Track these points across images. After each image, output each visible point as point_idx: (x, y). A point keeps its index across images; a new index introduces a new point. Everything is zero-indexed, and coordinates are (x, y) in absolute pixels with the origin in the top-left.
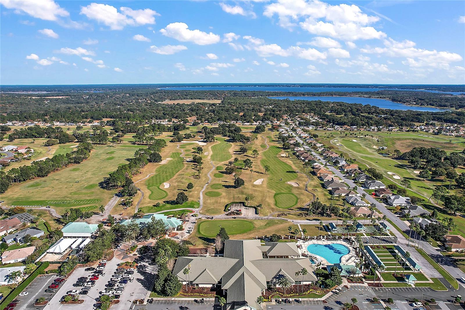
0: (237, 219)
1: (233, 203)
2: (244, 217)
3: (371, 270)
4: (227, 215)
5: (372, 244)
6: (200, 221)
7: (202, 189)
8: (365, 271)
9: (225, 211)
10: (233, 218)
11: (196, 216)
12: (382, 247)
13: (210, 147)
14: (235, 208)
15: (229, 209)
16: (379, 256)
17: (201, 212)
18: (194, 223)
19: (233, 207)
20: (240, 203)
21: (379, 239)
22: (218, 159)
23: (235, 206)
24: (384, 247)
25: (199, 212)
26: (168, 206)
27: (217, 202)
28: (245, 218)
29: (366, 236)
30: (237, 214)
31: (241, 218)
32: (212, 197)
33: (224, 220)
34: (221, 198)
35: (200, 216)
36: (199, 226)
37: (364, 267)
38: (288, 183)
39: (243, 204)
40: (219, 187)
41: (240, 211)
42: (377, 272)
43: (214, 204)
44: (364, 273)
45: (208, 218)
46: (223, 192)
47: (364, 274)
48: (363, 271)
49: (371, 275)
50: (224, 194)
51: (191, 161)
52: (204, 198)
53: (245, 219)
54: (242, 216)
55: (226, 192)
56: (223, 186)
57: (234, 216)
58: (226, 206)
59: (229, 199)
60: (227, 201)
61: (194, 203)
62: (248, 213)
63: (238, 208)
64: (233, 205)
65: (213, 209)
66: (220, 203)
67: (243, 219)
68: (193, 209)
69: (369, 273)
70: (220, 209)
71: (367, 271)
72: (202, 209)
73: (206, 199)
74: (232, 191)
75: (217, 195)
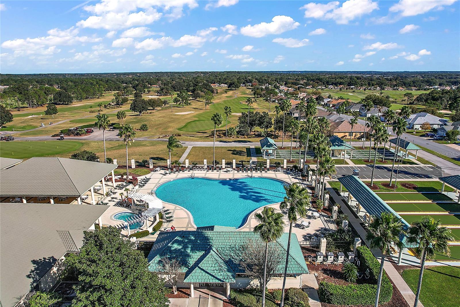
3: (359, 255)
5: (370, 180)
8: (331, 259)
12: (400, 186)
16: (397, 207)
21: (391, 171)
24: (404, 185)
29: (351, 164)
37: (328, 243)
42: (388, 267)
44: (325, 271)
47: (322, 276)
48: (320, 259)
49: (359, 281)
69: (350, 270)
71: (341, 259)
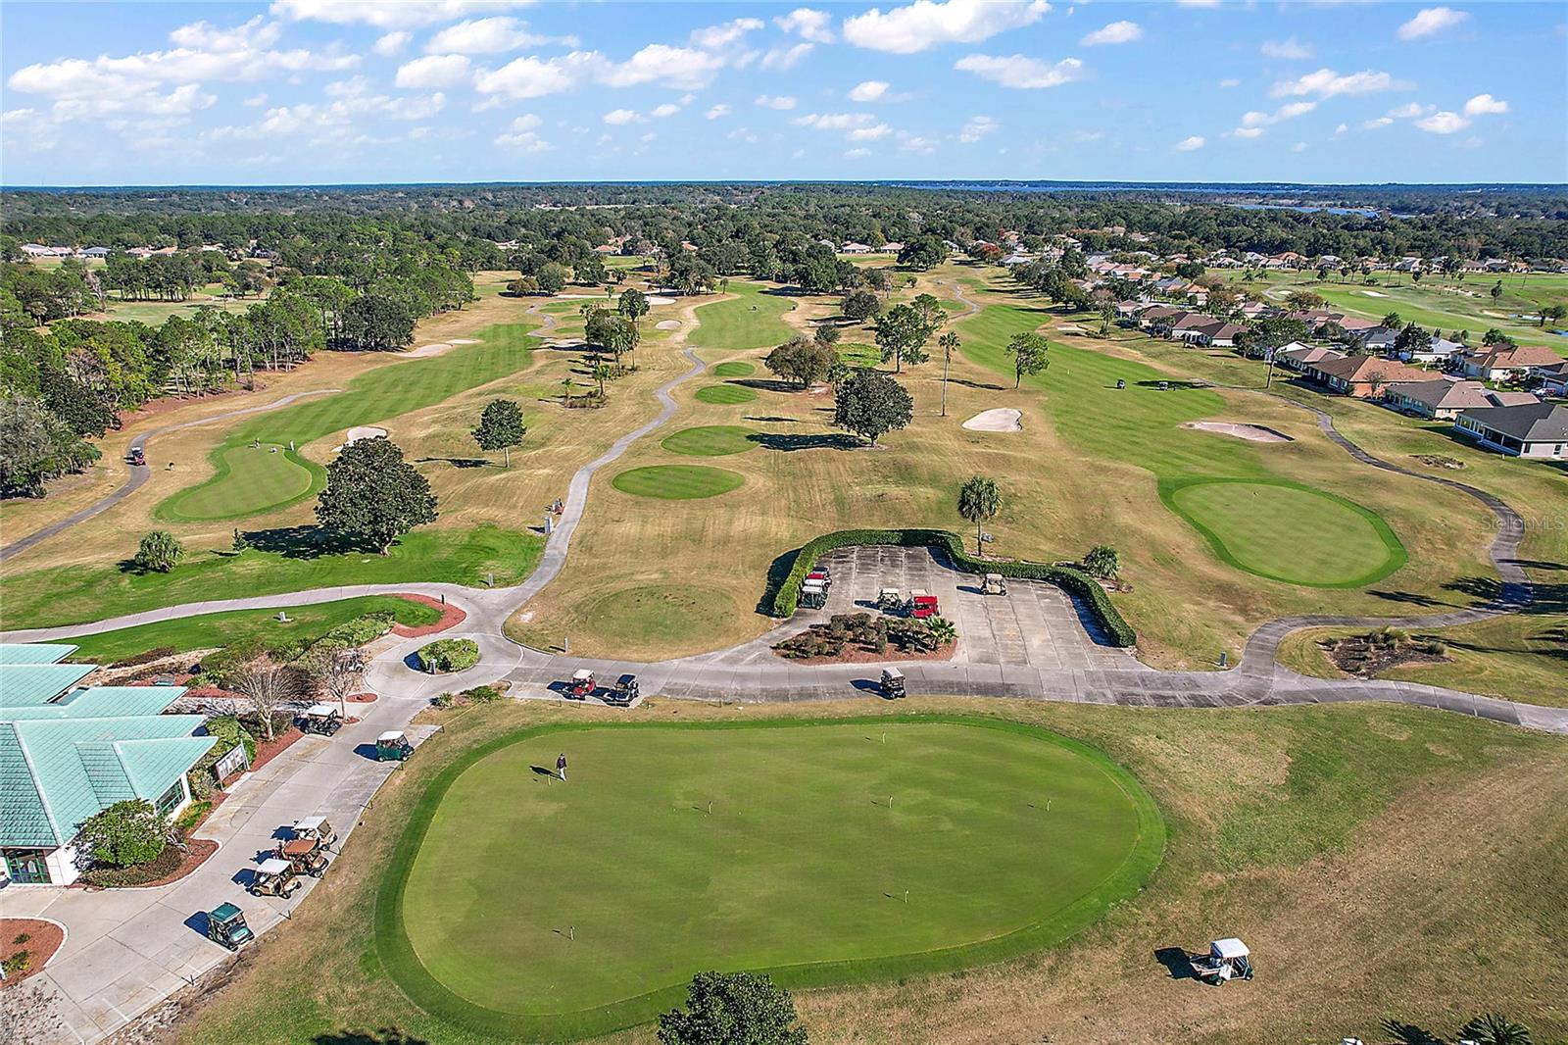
0: (914, 702)
1: (840, 543)
2: (989, 674)
4: (795, 650)
6: (473, 722)
7: (596, 456)
9: (767, 606)
10: (860, 685)
11: (445, 666)
13: (692, 308)
14: (866, 585)
15: (813, 586)
17: (527, 617)
18: (395, 751)
19: (844, 578)
20: (910, 539)
22: (729, 341)
23: (864, 568)
25: (499, 621)
26: (255, 563)
27: (697, 539)
28: (1005, 689)
30: (901, 641)
31: (961, 689)
32: (658, 503)
33: (768, 709)
34: (735, 506)
35: (491, 671)
36: (427, 799)
38: (1197, 426)
39: (942, 550)
40: (721, 442)
41: (928, 605)
43: (665, 552)
45: (572, 689)
46: (755, 472)
50: (758, 482)
51: (579, 348)
52: (596, 504)
53: (1011, 706)
54: (961, 659)
55: (777, 473)
56: (751, 438)
57: (871, 667)
58: (781, 569)
59: (802, 511)
60: (784, 531)
61: (491, 542)
62: (1011, 629)
63: (903, 587)
64: (842, 558)
65: (651, 592)
66: (725, 541)
67: (978, 703)
68: (454, 595)
70: (723, 595)
72: (543, 595)
73: (614, 514)
74: (820, 467)
75: (710, 488)
